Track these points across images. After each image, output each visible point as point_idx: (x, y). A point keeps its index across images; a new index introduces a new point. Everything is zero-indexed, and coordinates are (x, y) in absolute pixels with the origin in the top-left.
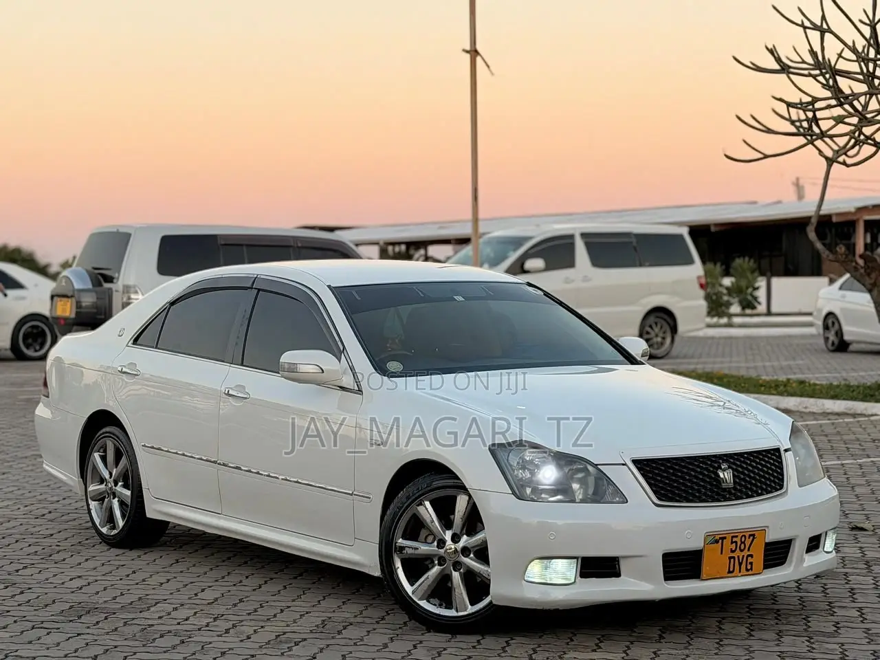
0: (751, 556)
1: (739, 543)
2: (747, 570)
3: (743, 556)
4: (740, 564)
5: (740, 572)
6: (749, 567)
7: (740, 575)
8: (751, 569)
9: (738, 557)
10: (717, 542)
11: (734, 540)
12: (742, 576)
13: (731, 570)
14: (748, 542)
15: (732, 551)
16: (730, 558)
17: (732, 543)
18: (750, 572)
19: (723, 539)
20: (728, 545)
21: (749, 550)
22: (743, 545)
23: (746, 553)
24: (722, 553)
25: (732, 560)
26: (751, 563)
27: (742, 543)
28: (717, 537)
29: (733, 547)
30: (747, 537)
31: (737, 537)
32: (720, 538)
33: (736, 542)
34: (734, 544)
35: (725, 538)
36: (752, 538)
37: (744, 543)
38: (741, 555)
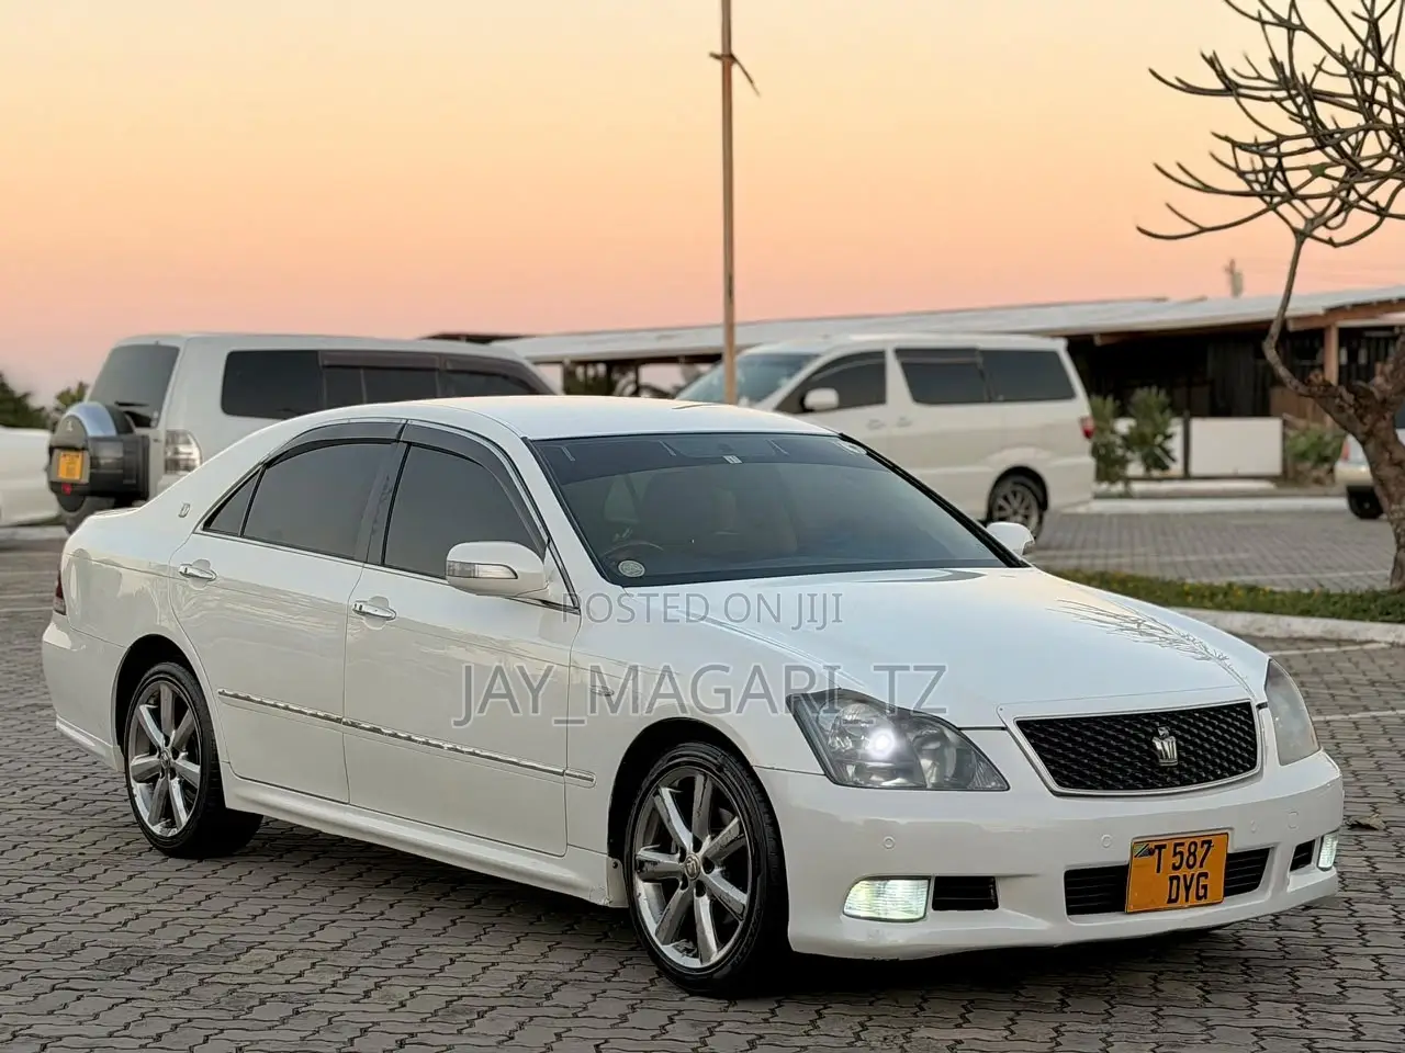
0: (1206, 875)
1: (1186, 855)
2: (1199, 898)
3: (1193, 875)
4: (1188, 889)
5: (1187, 900)
6: (1201, 892)
7: (1186, 905)
8: (1205, 896)
9: (1185, 876)
10: (1151, 852)
11: (1178, 849)
12: (1189, 906)
13: (1174, 898)
14: (1200, 853)
15: (1175, 868)
16: (1172, 879)
17: (1175, 854)
18: (1203, 902)
19: (1161, 848)
20: (1169, 858)
21: (1201, 866)
22: (1192, 858)
23: (1197, 871)
24: (1158, 871)
25: (1175, 882)
26: (1205, 887)
27: (1190, 854)
28: (1152, 845)
29: (1177, 860)
30: (1199, 845)
31: (1182, 844)
32: (1156, 847)
33: (1181, 853)
34: (1178, 857)
35: (1164, 846)
36: (1206, 846)
37: (1194, 854)
38: (1189, 873)
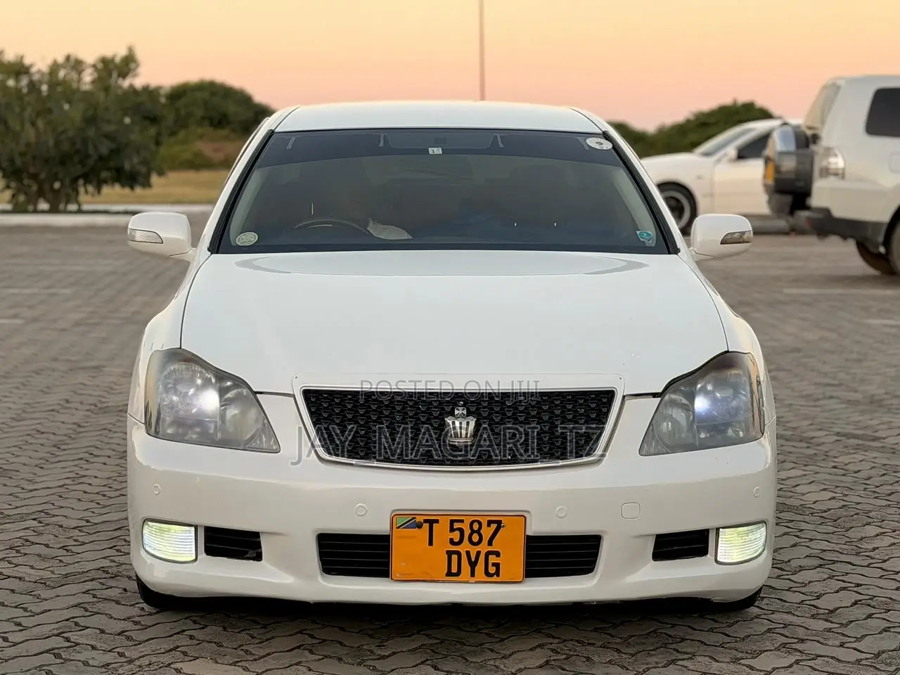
0: (497, 554)
1: (467, 532)
2: (487, 574)
3: (478, 553)
4: (473, 565)
5: (473, 575)
6: (492, 570)
7: (473, 580)
8: (497, 573)
9: (468, 553)
10: (419, 526)
11: (456, 525)
12: (477, 582)
13: (454, 570)
14: (487, 532)
15: (454, 543)
16: (450, 553)
17: (452, 530)
18: (495, 578)
19: (431, 523)
20: (444, 533)
21: (490, 543)
22: (475, 536)
23: (484, 548)
24: (431, 543)
25: (455, 557)
26: (497, 565)
27: (473, 532)
28: (419, 519)
29: (456, 536)
30: (485, 524)
31: (460, 521)
32: (426, 521)
33: (461, 531)
34: (457, 532)
35: (437, 521)
36: (494, 526)
37: (478, 532)
38: (474, 551)
